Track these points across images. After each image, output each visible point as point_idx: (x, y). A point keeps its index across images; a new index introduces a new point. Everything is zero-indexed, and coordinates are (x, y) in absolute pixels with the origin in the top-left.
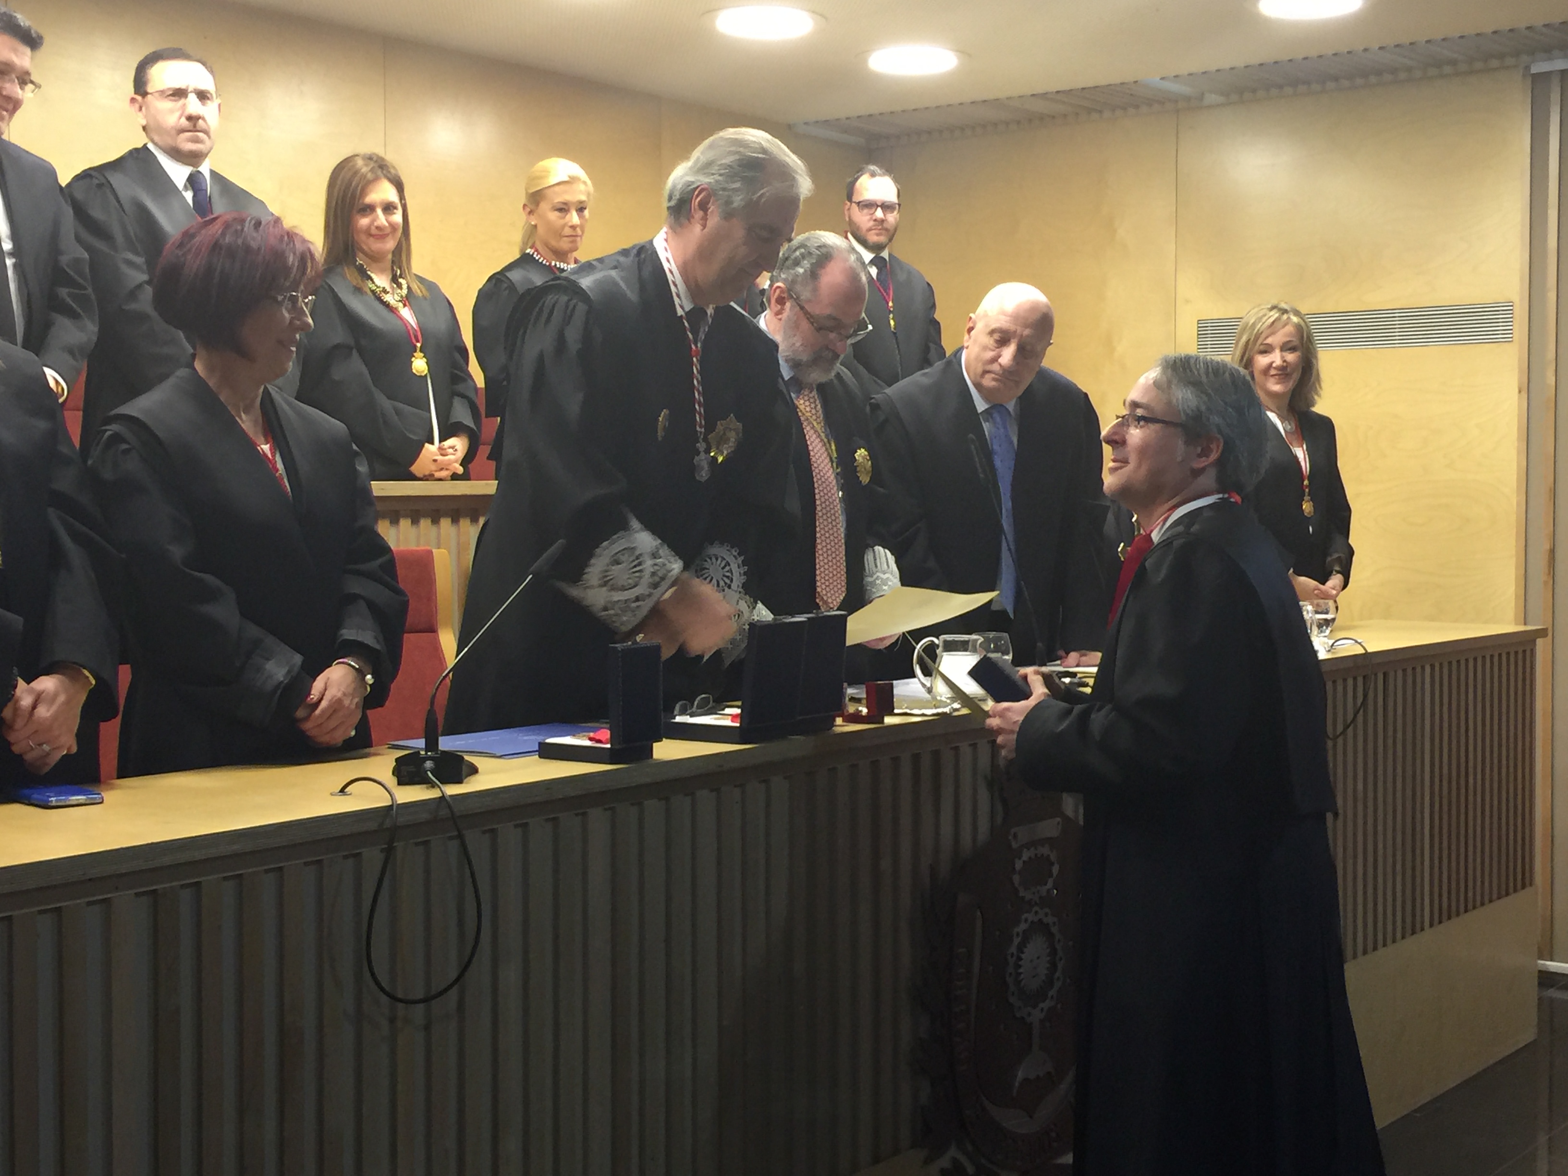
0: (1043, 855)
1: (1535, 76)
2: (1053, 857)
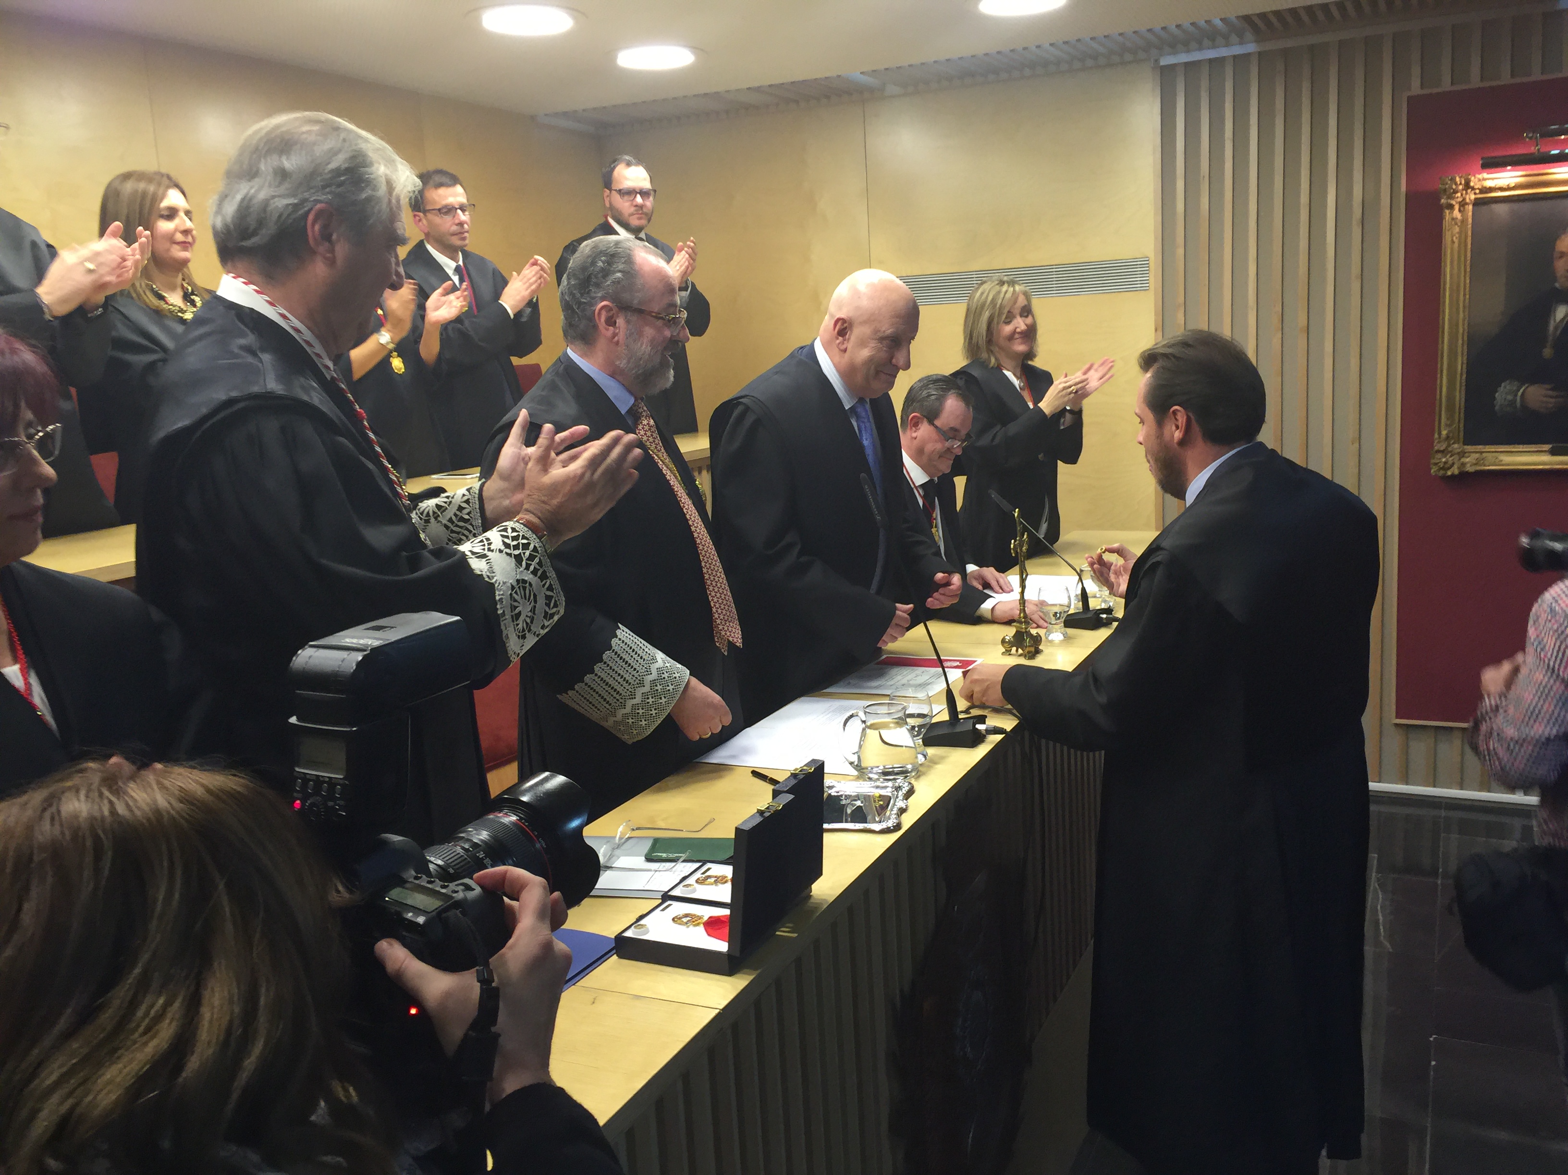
1: (1163, 68)
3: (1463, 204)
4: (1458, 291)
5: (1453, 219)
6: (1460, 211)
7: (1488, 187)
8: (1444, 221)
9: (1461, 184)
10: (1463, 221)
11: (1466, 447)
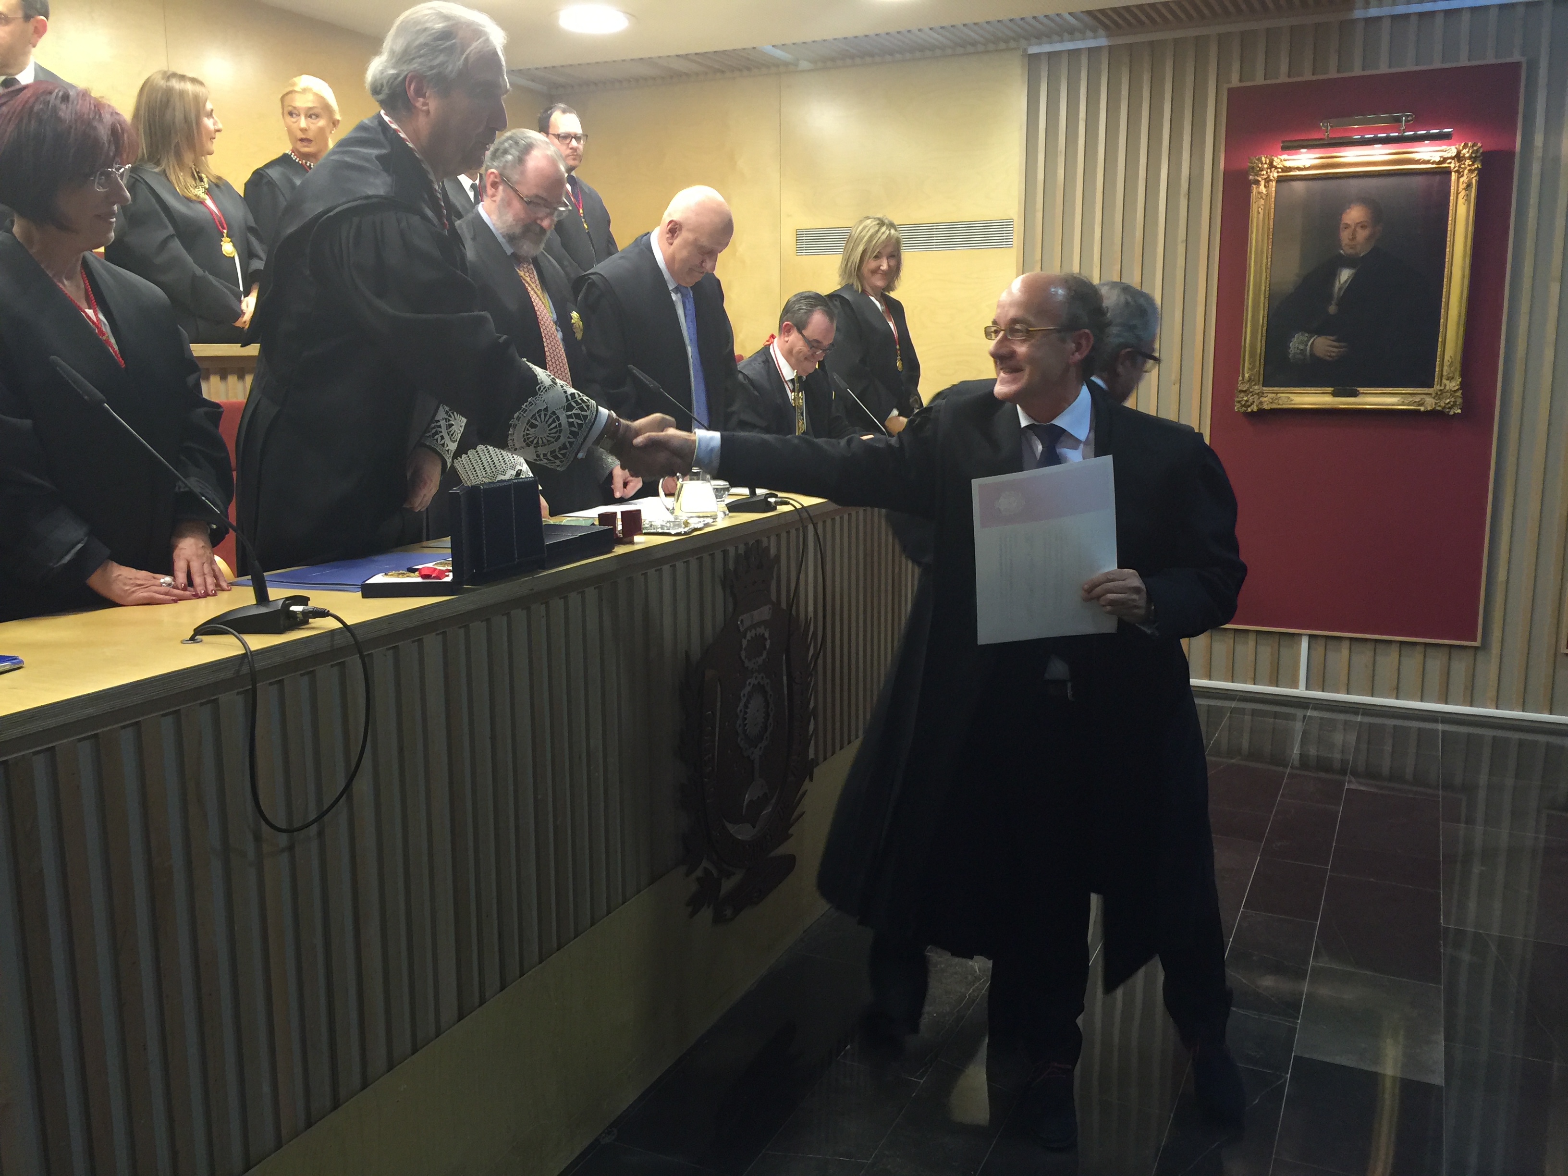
0: (759, 634)
1: (1029, 55)
2: (767, 635)
3: (1268, 180)
4: (1262, 252)
5: (1259, 193)
6: (1265, 186)
7: (1288, 166)
8: (1252, 194)
9: (1266, 163)
10: (1267, 195)
11: (1264, 388)
